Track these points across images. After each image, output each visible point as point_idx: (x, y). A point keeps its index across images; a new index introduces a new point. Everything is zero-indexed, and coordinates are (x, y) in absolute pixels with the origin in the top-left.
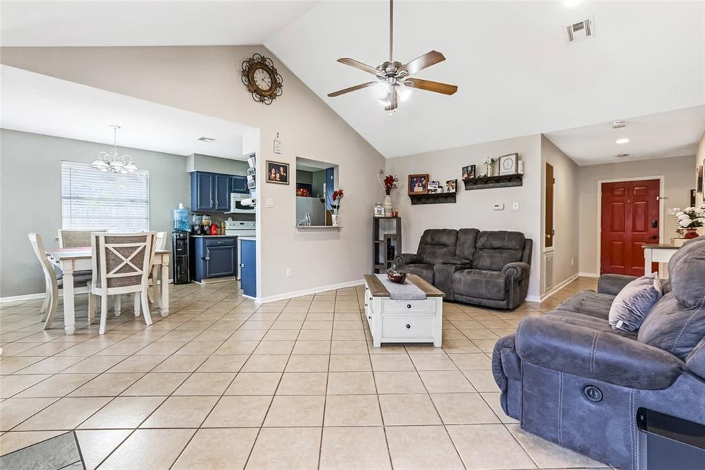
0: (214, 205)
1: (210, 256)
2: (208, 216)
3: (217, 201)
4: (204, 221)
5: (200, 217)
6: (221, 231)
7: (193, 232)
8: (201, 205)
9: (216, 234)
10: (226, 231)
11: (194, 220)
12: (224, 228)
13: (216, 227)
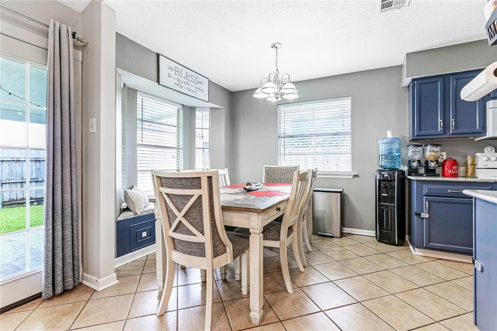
0: (446, 126)
1: (429, 213)
2: (437, 145)
3: (452, 120)
4: (428, 154)
5: (420, 149)
6: (467, 171)
7: (413, 171)
8: (420, 129)
9: (455, 175)
10: (478, 171)
11: (410, 154)
12: (474, 164)
13: (455, 163)
